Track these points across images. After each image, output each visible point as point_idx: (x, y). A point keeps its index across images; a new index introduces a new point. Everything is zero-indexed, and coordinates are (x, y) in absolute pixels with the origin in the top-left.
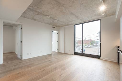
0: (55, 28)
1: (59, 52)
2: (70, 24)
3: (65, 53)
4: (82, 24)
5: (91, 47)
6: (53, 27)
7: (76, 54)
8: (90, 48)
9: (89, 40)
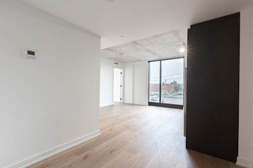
0: (118, 64)
1: (123, 103)
2: (143, 59)
3: (133, 104)
4: (161, 60)
5: (175, 96)
6: (115, 63)
7: (150, 104)
8: (174, 98)
9: (172, 83)
